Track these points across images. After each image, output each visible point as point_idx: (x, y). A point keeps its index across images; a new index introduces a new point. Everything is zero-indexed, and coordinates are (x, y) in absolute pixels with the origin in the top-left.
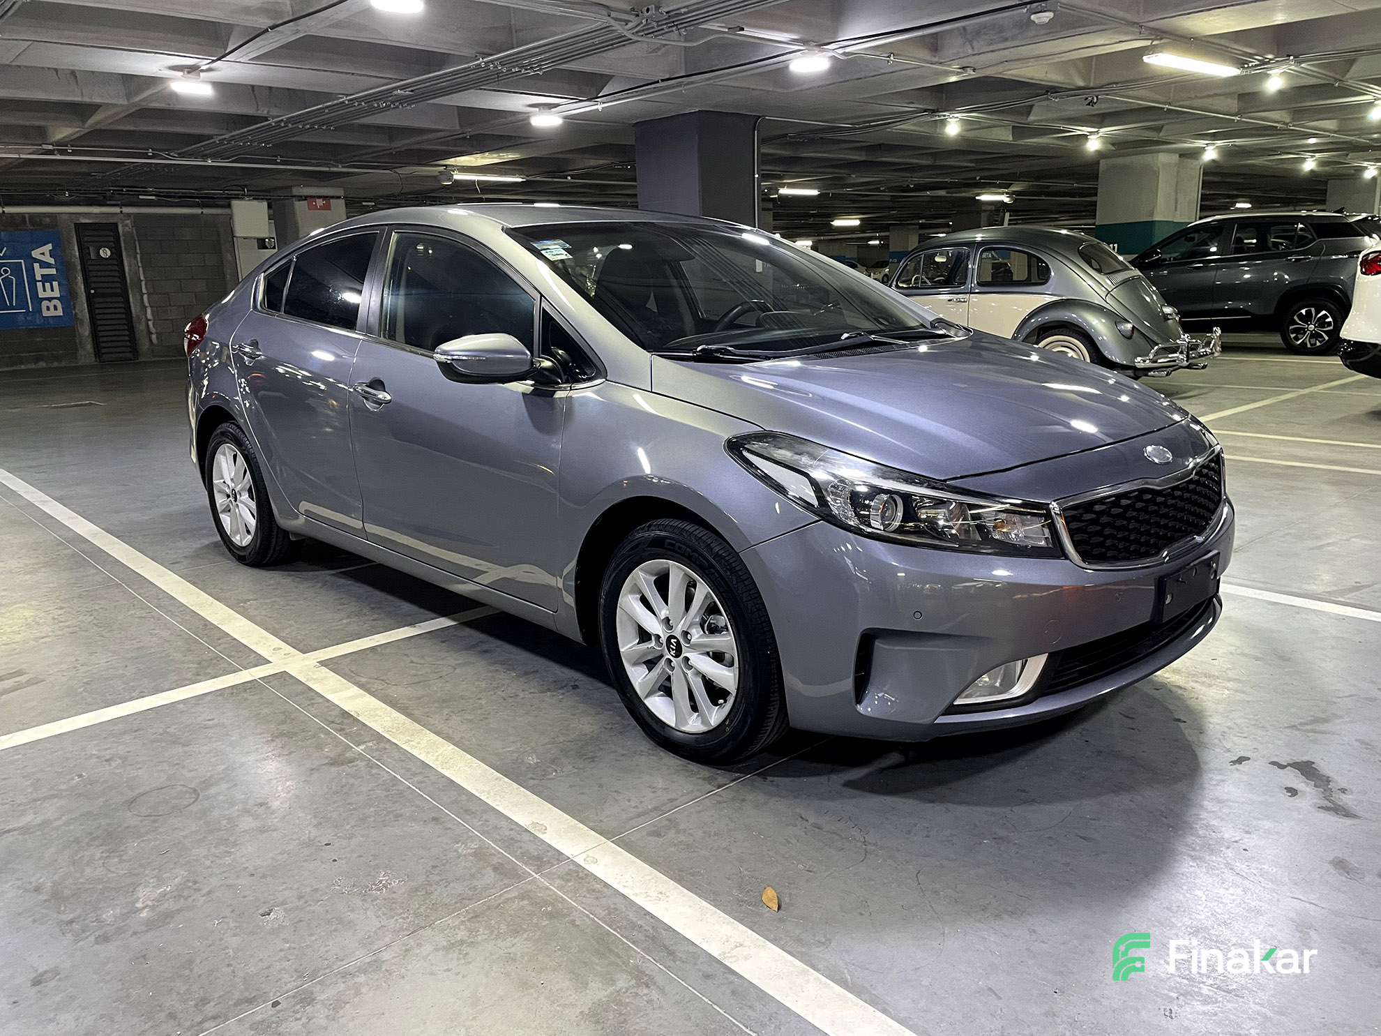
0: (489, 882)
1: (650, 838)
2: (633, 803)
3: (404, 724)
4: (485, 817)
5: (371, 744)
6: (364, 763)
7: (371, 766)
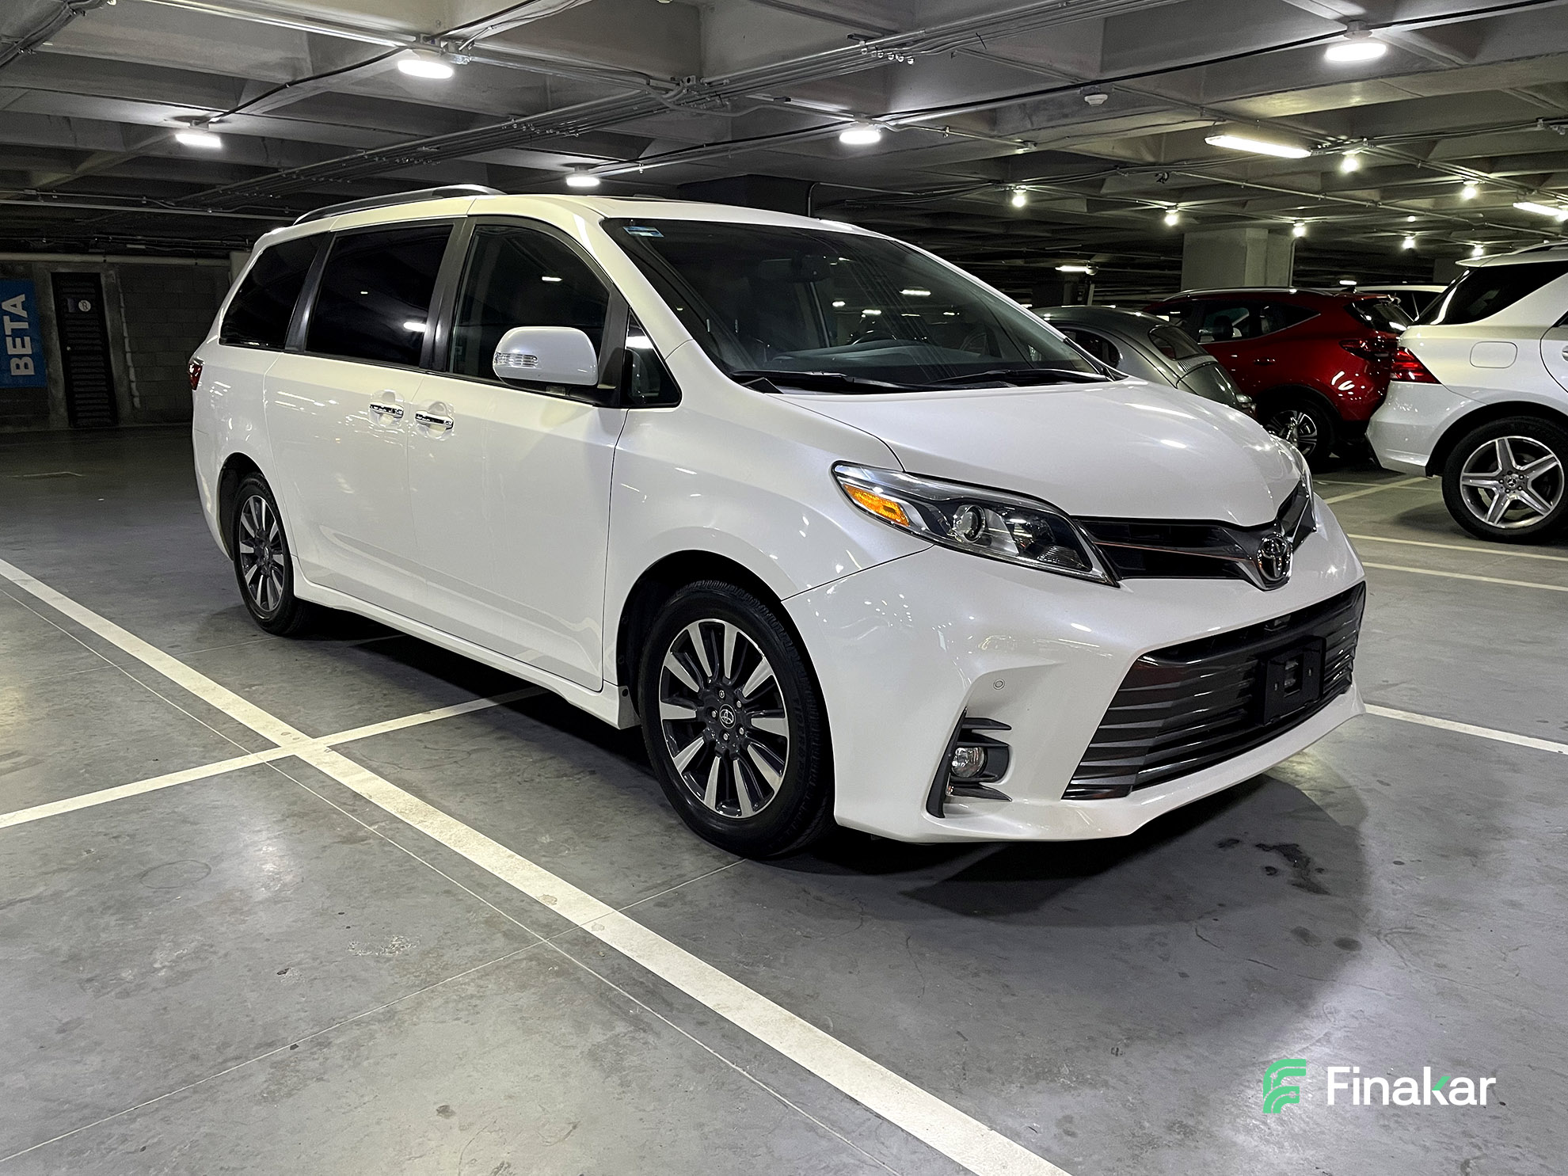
0: (498, 946)
1: (657, 909)
2: (642, 879)
3: (417, 806)
4: (497, 889)
5: (383, 824)
6: (378, 841)
7: (382, 843)
